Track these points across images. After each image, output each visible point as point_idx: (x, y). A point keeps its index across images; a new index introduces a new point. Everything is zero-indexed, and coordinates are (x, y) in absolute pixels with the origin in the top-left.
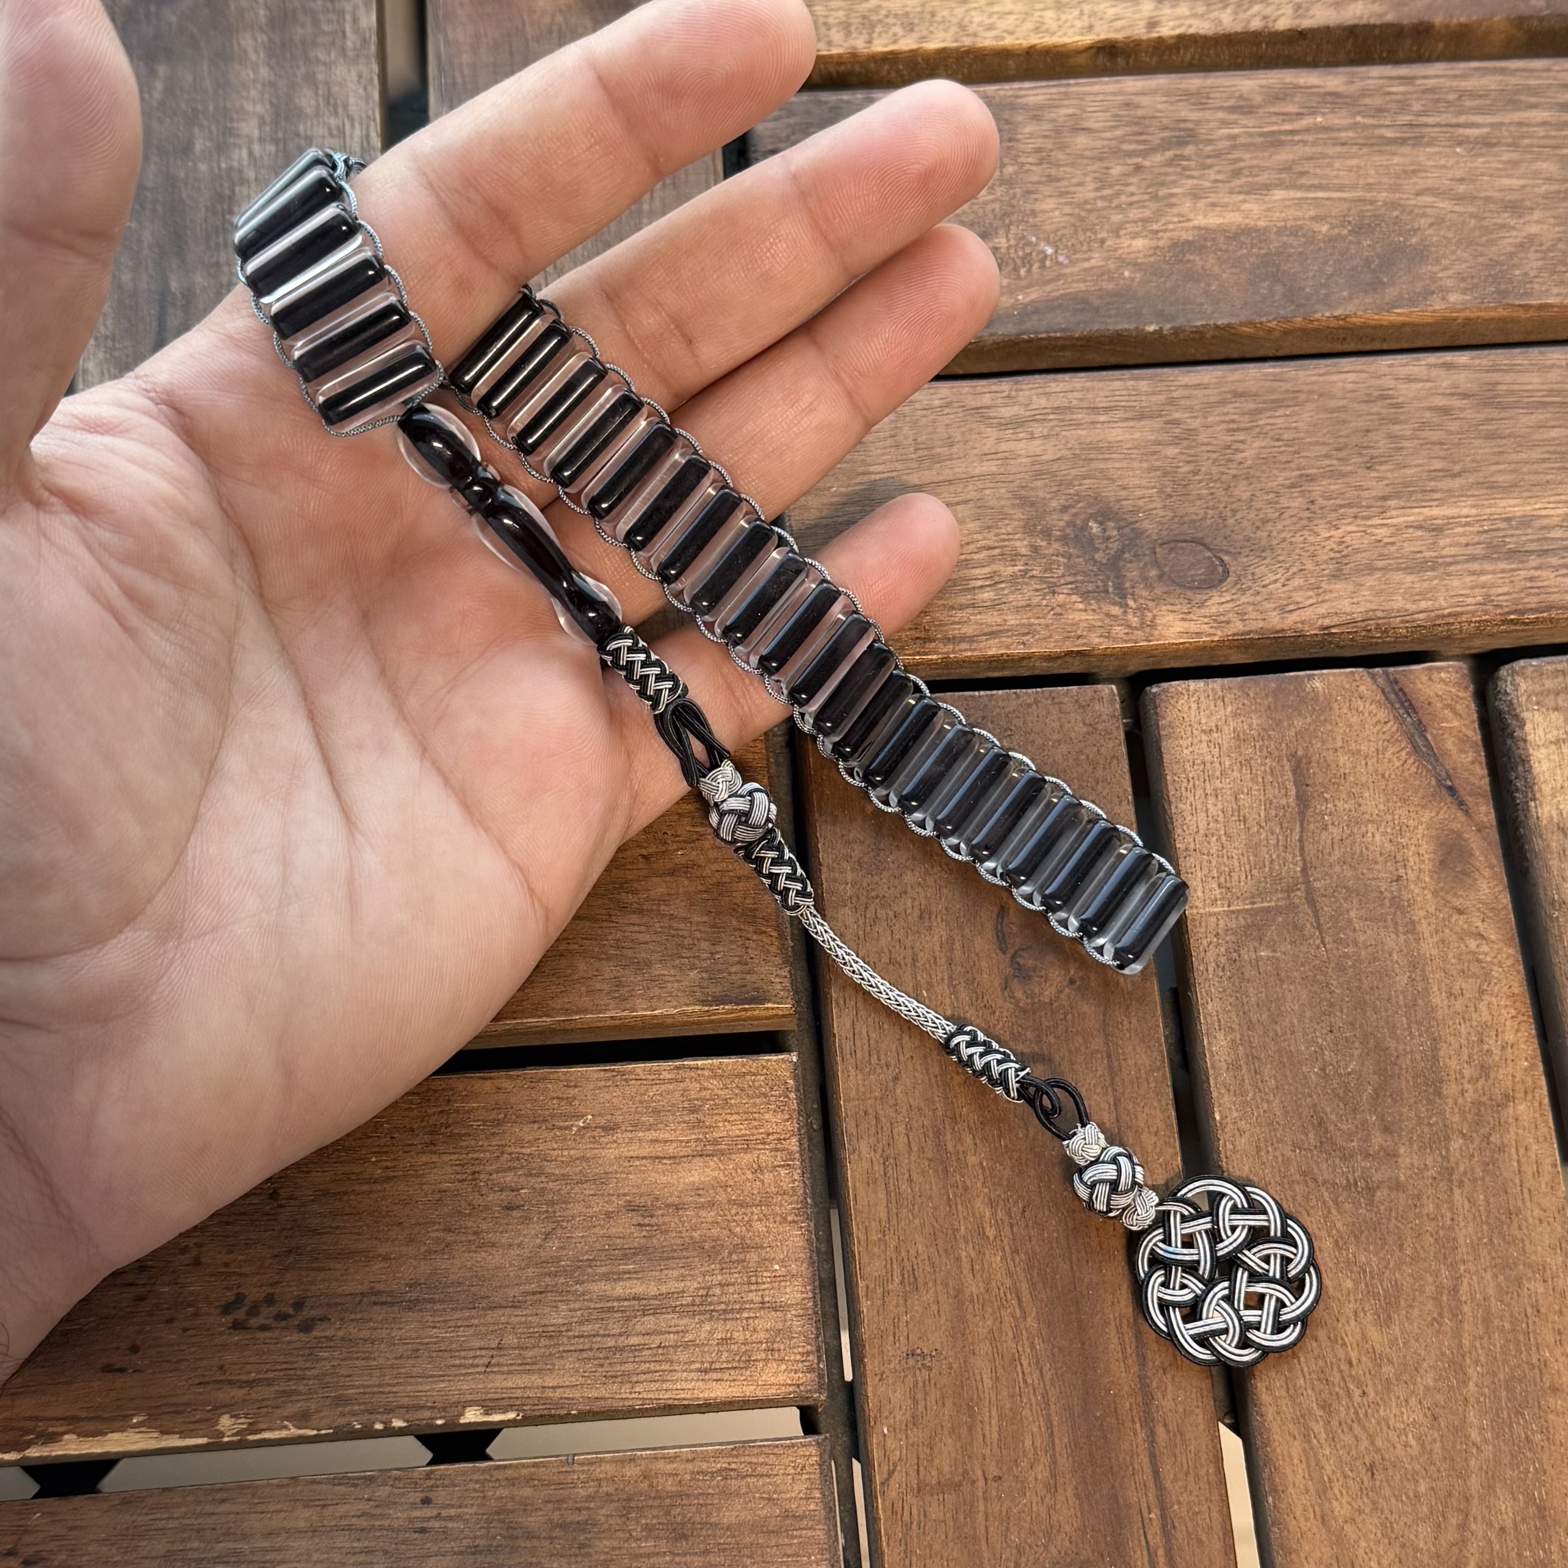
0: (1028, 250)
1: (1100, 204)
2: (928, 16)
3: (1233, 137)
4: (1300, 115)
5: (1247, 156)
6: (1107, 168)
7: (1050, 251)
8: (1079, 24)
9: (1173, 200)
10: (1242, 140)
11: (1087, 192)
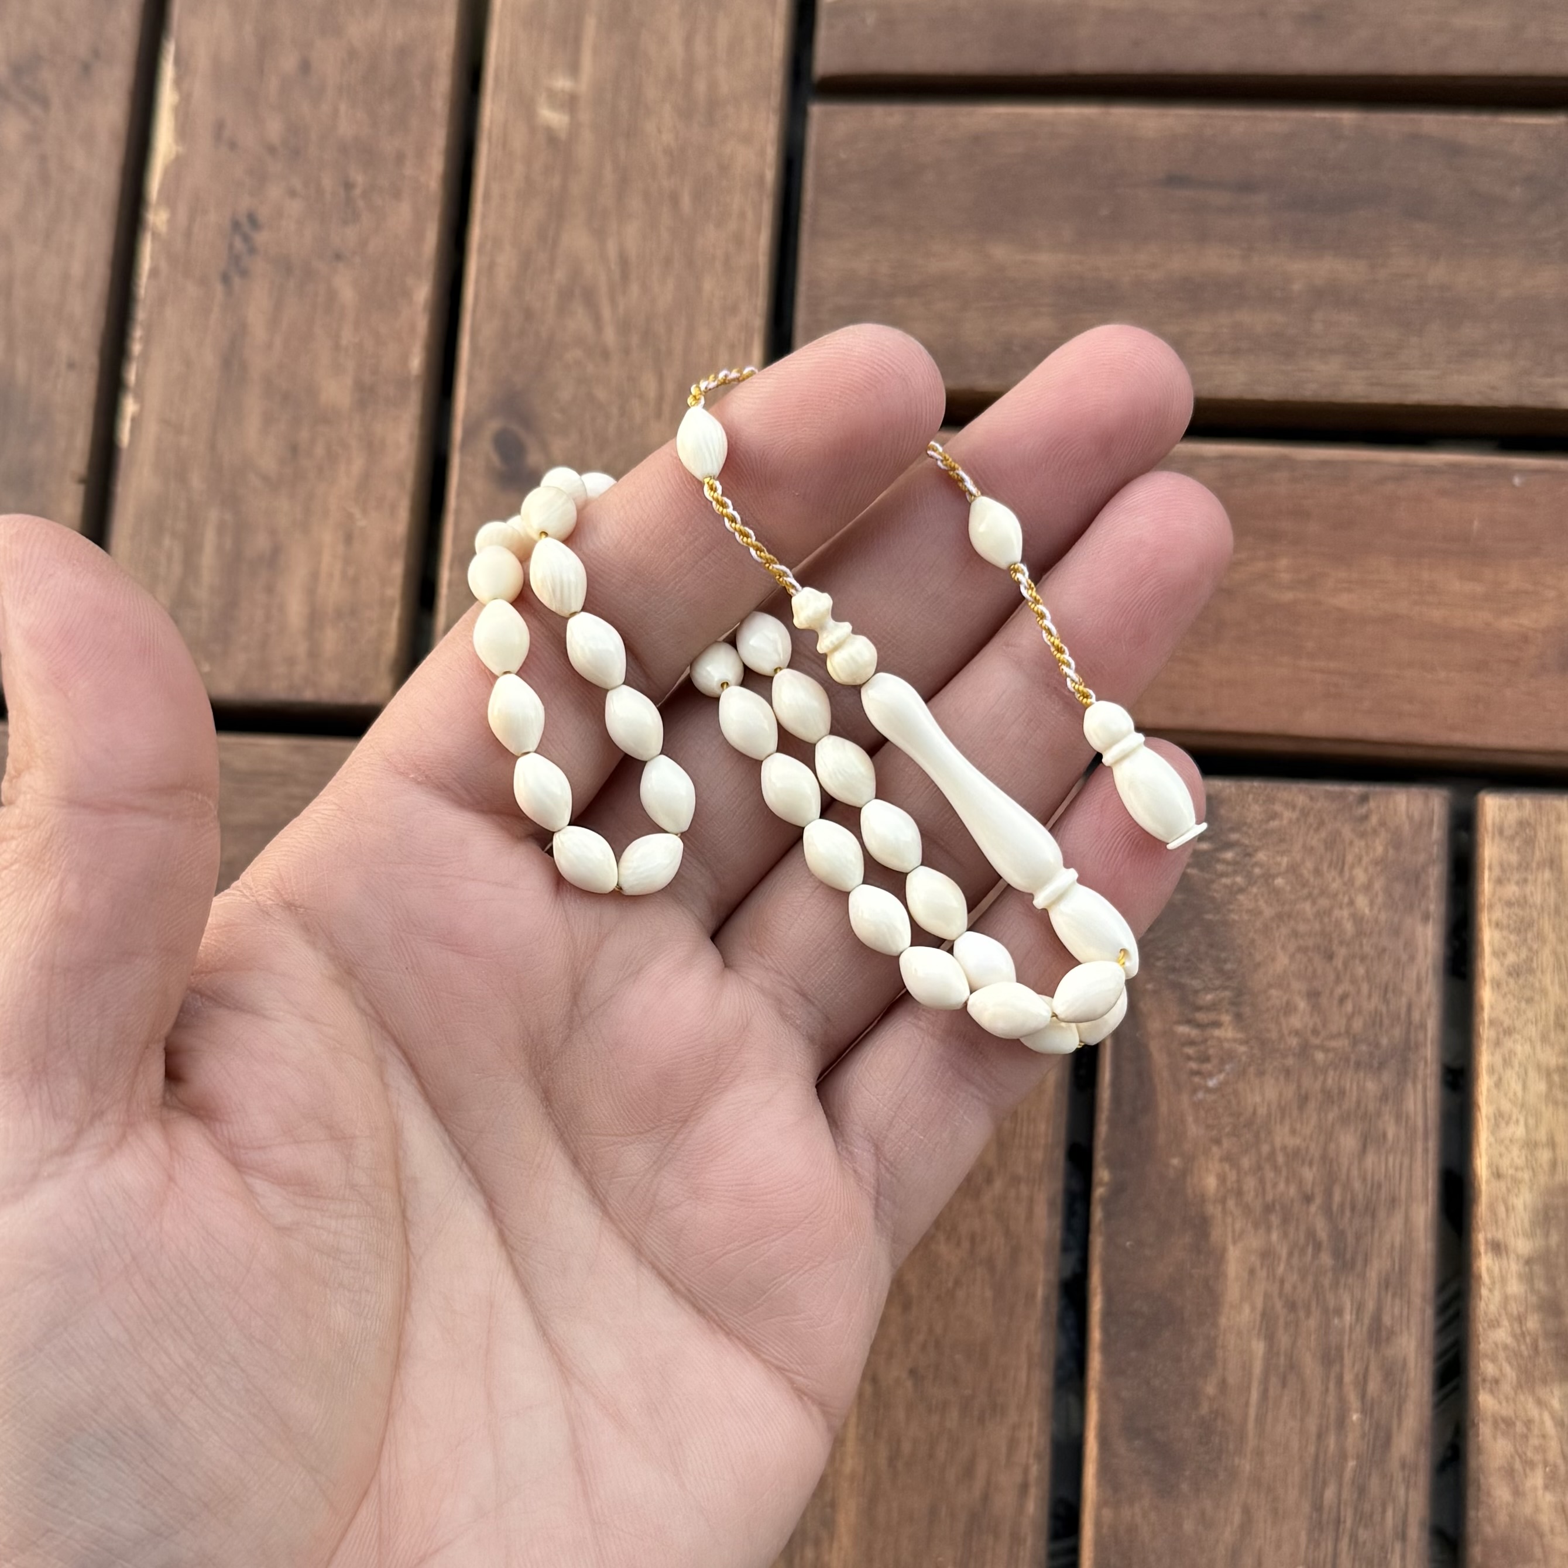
0: (1215, 1061)
1: (1265, 1149)
2: (1528, 993)
3: (1339, 1312)
4: (1363, 1395)
5: (1312, 1323)
6: (1311, 1164)
7: (1212, 1083)
8: (1505, 1164)
9: (1262, 1231)
10: (1336, 1321)
11: (1282, 1136)
